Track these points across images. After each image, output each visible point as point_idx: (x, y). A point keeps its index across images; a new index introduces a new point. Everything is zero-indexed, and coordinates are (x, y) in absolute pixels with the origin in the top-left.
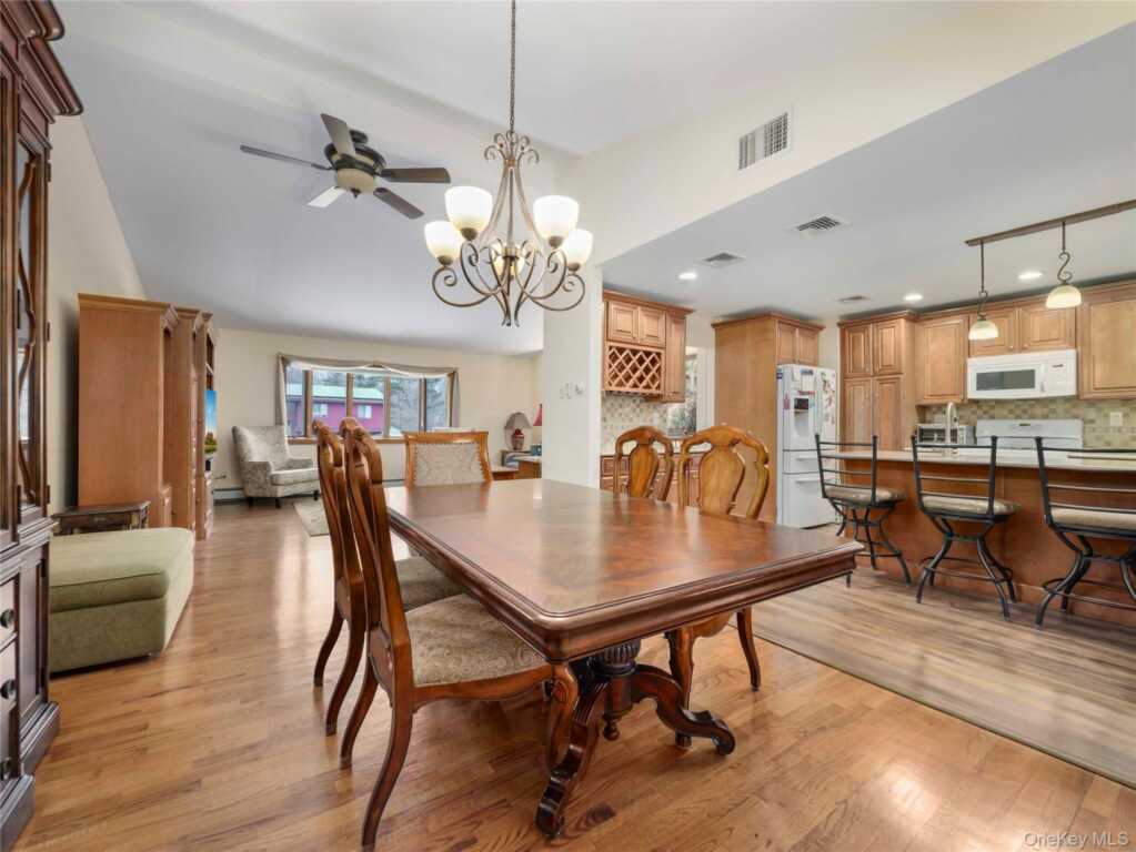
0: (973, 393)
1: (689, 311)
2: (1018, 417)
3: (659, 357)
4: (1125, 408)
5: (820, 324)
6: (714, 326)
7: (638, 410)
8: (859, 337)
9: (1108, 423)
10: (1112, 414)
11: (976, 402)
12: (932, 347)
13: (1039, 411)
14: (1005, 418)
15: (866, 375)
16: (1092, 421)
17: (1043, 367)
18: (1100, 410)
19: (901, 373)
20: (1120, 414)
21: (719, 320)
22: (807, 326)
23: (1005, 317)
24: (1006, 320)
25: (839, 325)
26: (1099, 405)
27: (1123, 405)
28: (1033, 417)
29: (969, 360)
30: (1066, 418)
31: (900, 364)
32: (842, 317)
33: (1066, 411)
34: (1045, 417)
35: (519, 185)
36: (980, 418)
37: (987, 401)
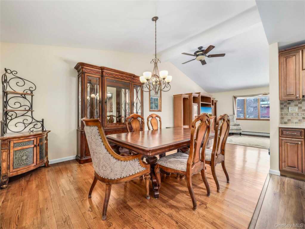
35: (157, 69)
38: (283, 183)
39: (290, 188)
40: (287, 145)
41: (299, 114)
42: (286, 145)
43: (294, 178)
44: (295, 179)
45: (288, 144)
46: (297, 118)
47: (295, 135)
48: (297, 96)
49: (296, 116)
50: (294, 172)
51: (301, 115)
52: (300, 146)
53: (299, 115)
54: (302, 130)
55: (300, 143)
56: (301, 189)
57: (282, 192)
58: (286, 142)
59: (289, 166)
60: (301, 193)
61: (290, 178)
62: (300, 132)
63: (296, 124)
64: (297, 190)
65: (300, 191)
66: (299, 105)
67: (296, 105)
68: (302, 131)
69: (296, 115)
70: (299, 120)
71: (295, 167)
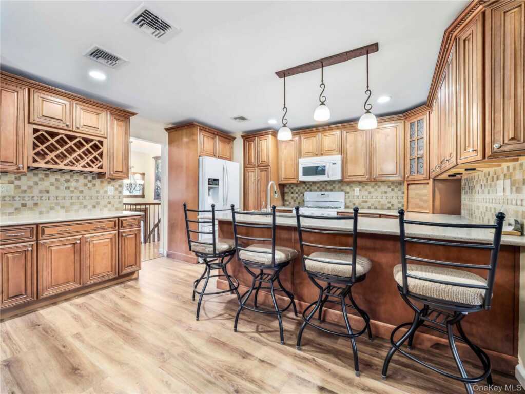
0: (302, 178)
1: (133, 114)
2: (321, 191)
3: (102, 145)
4: (360, 187)
5: (234, 136)
6: (167, 130)
7: (90, 185)
8: (251, 144)
9: (354, 193)
10: (355, 189)
11: (304, 182)
12: (285, 152)
13: (329, 187)
14: (316, 191)
15: (254, 166)
16: (348, 193)
17: (328, 164)
18: (351, 187)
19: (269, 166)
20: (358, 189)
21: (170, 126)
22: (226, 137)
23: (314, 137)
24: (315, 138)
25: (242, 137)
26: (351, 185)
27: (359, 185)
28: (326, 191)
29: (300, 160)
30: (339, 191)
31: (269, 162)
32: (244, 132)
33: (339, 187)
34: (331, 191)
36: (306, 191)
37: (309, 182)
38: (6, 335)
39: (23, 335)
40: (8, 257)
41: (16, 198)
42: (5, 260)
43: (17, 316)
44: (20, 316)
45: (10, 255)
46: (12, 205)
47: (22, 237)
48: (20, 166)
49: (10, 202)
50: (19, 305)
51: (19, 200)
52: (29, 254)
53: (15, 200)
54: (33, 226)
55: (30, 249)
56: (39, 325)
57: (17, 352)
58: (4, 254)
59: (10, 297)
60: (44, 333)
61: (10, 319)
62: (29, 230)
63: (10, 217)
64: (35, 331)
65: (41, 329)
66: (17, 182)
67: (11, 182)
68: (33, 228)
69: (10, 200)
70: (16, 209)
71: (21, 295)
